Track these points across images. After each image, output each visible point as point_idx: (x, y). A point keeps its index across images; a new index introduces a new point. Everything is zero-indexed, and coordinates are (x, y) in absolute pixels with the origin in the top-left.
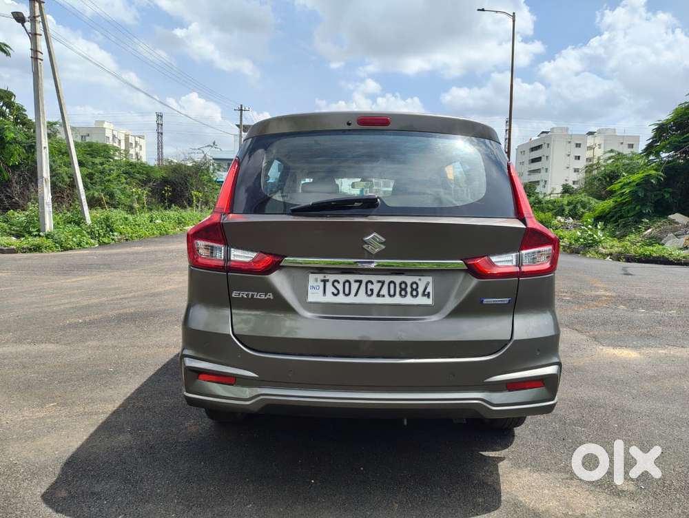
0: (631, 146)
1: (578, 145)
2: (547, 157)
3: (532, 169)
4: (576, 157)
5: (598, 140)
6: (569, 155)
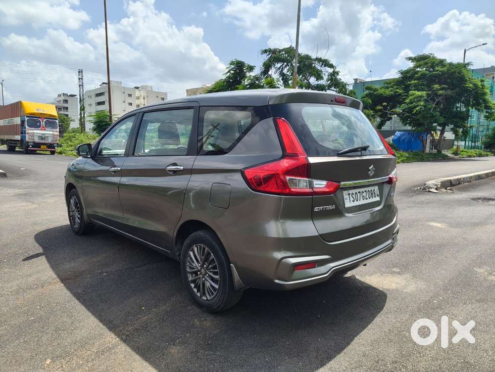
0: (163, 99)
1: (130, 95)
3: (98, 110)
5: (142, 93)
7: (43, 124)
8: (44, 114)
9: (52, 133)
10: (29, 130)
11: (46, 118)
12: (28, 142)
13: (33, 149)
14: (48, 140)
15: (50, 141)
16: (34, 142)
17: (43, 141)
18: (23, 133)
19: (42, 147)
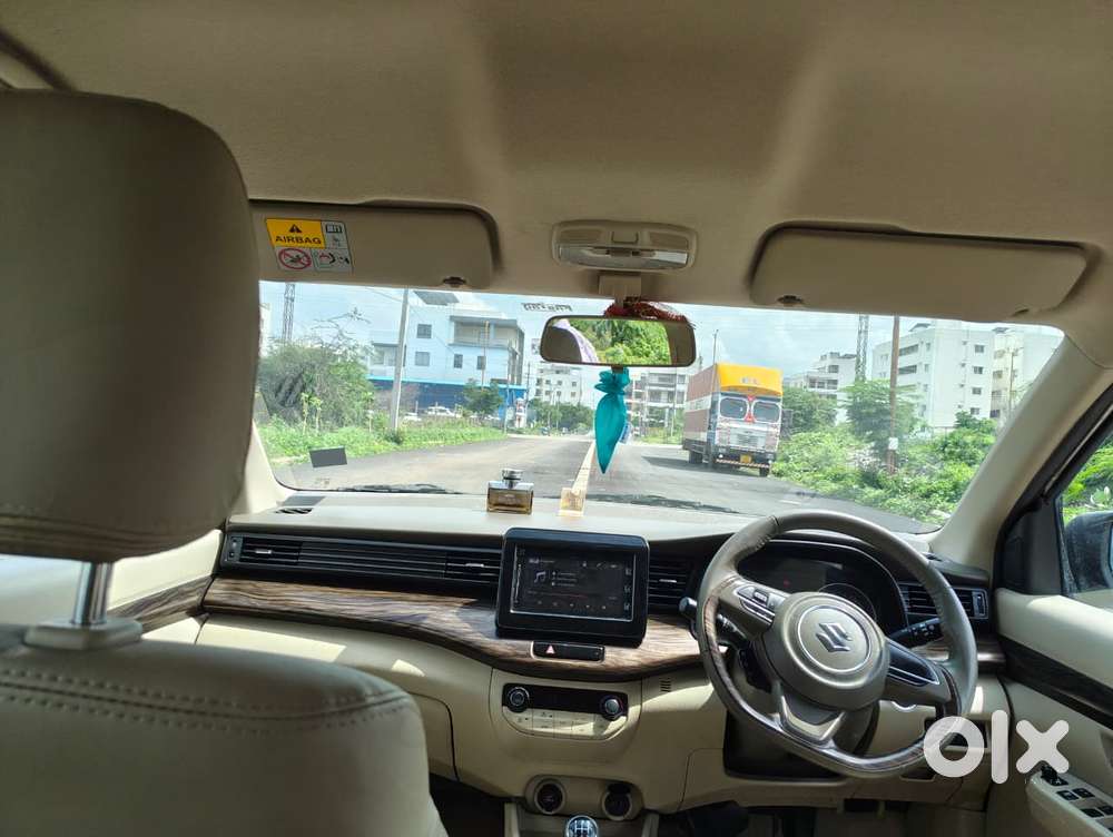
2: (926, 366)
3: (900, 385)
4: (975, 368)
5: (1013, 342)
6: (963, 365)
7: (750, 409)
8: (755, 388)
9: (765, 429)
10: (722, 422)
11: (758, 398)
12: (717, 447)
13: (725, 461)
14: (755, 445)
15: (760, 446)
16: (728, 448)
17: (746, 447)
18: (711, 427)
19: (743, 458)
